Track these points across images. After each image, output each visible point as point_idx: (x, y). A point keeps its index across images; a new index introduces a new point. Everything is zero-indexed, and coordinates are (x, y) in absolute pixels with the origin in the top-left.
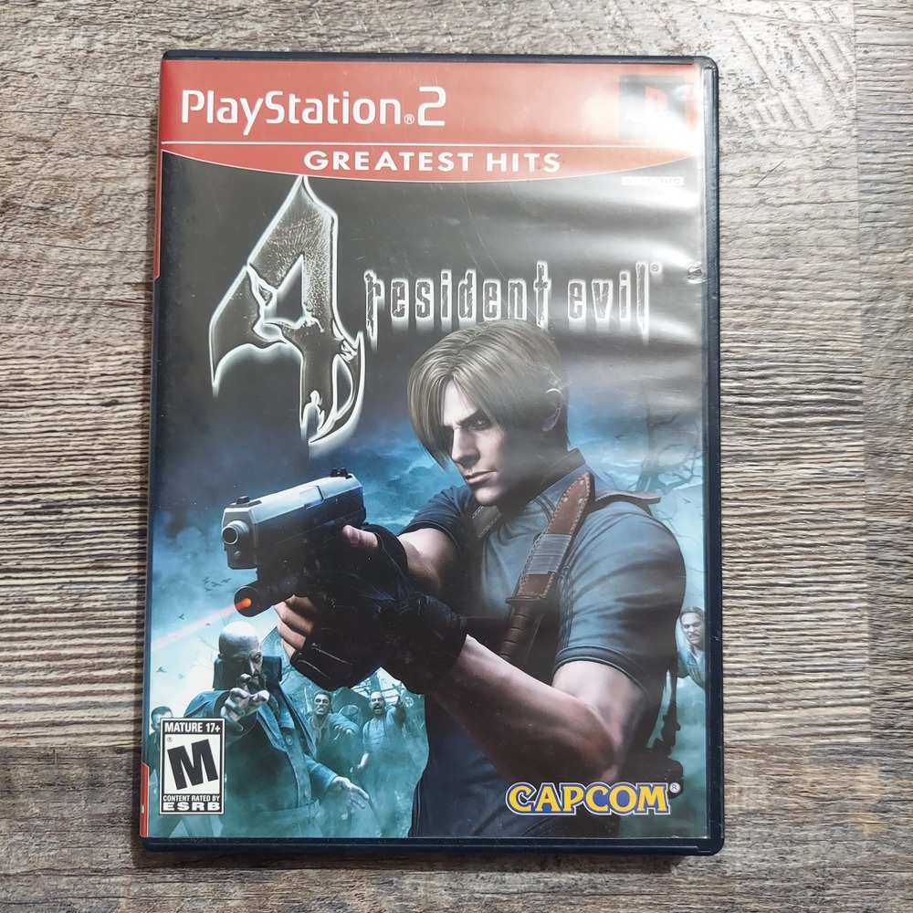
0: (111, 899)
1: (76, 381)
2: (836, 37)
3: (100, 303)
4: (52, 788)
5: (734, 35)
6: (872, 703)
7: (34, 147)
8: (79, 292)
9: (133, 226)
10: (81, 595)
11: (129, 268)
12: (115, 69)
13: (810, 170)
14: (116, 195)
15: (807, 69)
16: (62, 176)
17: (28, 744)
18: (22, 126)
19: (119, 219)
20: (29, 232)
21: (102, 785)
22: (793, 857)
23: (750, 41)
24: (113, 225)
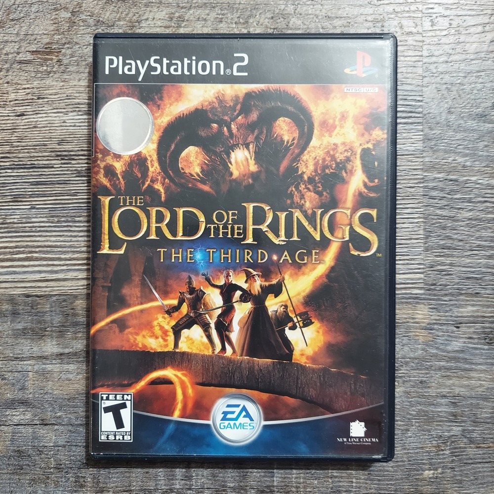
0: (24, 373)
1: (2, 103)
3: (14, 62)
6: (424, 272)
8: (3, 56)
9: (31, 21)
11: (29, 43)
14: (22, 4)
19: (23, 17)
21: (19, 314)
24: (20, 20)
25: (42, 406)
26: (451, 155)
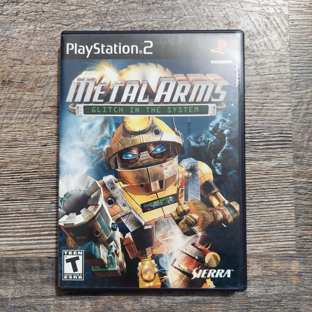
0: (48, 306)
1: (33, 138)
2: (282, 18)
3: (40, 113)
4: (28, 270)
5: (248, 18)
6: (296, 240)
7: (18, 62)
8: (33, 109)
9: (50, 87)
10: (36, 208)
11: (49, 101)
12: (43, 36)
13: (274, 63)
14: (45, 77)
15: (272, 29)
16: (27, 72)
17: (21, 256)
18: (14, 55)
19: (46, 85)
20: (17, 90)
21: (44, 269)
22: (270, 291)
23: (253, 20)
24: (44, 87)
26: (310, 167)
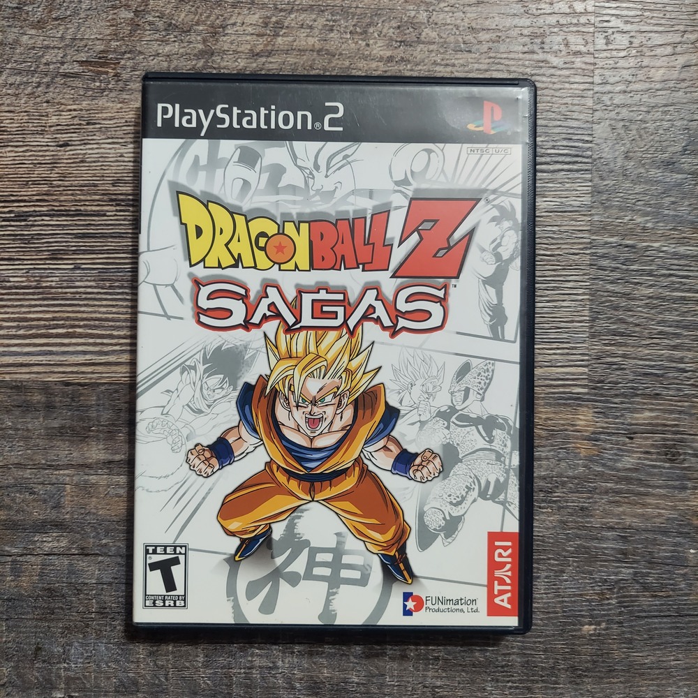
0: (60, 485)
1: (39, 129)
3: (56, 75)
4: (20, 409)
6: (589, 365)
8: (42, 66)
9: (80, 21)
10: (41, 277)
11: (77, 51)
17: (5, 378)
19: (70, 16)
20: (8, 24)
21: (55, 407)
24: (66, 20)
25: (83, 530)
26: (627, 214)
